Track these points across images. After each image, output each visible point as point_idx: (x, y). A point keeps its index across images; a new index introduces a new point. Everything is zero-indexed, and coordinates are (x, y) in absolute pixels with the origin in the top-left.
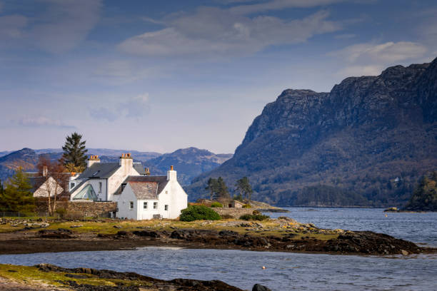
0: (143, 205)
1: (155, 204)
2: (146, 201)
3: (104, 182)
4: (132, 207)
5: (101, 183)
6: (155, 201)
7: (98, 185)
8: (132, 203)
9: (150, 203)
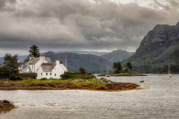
0: (46, 74)
1: (51, 73)
2: (47, 73)
3: (34, 65)
4: (42, 75)
5: (33, 66)
6: (51, 72)
7: (32, 66)
8: (42, 73)
9: (49, 73)
